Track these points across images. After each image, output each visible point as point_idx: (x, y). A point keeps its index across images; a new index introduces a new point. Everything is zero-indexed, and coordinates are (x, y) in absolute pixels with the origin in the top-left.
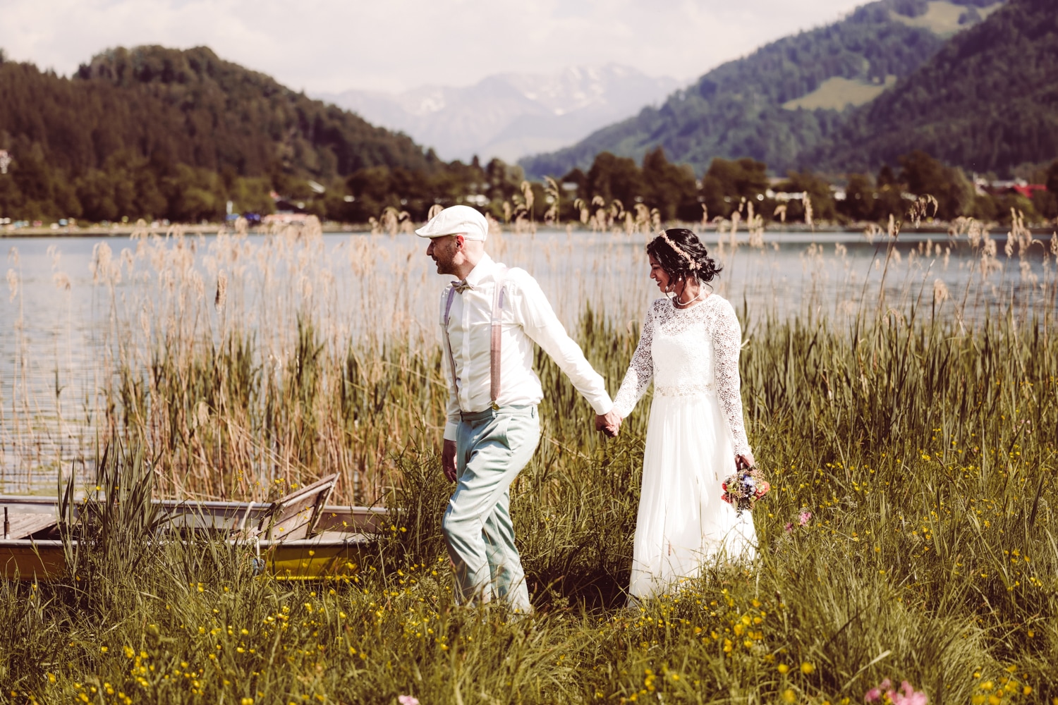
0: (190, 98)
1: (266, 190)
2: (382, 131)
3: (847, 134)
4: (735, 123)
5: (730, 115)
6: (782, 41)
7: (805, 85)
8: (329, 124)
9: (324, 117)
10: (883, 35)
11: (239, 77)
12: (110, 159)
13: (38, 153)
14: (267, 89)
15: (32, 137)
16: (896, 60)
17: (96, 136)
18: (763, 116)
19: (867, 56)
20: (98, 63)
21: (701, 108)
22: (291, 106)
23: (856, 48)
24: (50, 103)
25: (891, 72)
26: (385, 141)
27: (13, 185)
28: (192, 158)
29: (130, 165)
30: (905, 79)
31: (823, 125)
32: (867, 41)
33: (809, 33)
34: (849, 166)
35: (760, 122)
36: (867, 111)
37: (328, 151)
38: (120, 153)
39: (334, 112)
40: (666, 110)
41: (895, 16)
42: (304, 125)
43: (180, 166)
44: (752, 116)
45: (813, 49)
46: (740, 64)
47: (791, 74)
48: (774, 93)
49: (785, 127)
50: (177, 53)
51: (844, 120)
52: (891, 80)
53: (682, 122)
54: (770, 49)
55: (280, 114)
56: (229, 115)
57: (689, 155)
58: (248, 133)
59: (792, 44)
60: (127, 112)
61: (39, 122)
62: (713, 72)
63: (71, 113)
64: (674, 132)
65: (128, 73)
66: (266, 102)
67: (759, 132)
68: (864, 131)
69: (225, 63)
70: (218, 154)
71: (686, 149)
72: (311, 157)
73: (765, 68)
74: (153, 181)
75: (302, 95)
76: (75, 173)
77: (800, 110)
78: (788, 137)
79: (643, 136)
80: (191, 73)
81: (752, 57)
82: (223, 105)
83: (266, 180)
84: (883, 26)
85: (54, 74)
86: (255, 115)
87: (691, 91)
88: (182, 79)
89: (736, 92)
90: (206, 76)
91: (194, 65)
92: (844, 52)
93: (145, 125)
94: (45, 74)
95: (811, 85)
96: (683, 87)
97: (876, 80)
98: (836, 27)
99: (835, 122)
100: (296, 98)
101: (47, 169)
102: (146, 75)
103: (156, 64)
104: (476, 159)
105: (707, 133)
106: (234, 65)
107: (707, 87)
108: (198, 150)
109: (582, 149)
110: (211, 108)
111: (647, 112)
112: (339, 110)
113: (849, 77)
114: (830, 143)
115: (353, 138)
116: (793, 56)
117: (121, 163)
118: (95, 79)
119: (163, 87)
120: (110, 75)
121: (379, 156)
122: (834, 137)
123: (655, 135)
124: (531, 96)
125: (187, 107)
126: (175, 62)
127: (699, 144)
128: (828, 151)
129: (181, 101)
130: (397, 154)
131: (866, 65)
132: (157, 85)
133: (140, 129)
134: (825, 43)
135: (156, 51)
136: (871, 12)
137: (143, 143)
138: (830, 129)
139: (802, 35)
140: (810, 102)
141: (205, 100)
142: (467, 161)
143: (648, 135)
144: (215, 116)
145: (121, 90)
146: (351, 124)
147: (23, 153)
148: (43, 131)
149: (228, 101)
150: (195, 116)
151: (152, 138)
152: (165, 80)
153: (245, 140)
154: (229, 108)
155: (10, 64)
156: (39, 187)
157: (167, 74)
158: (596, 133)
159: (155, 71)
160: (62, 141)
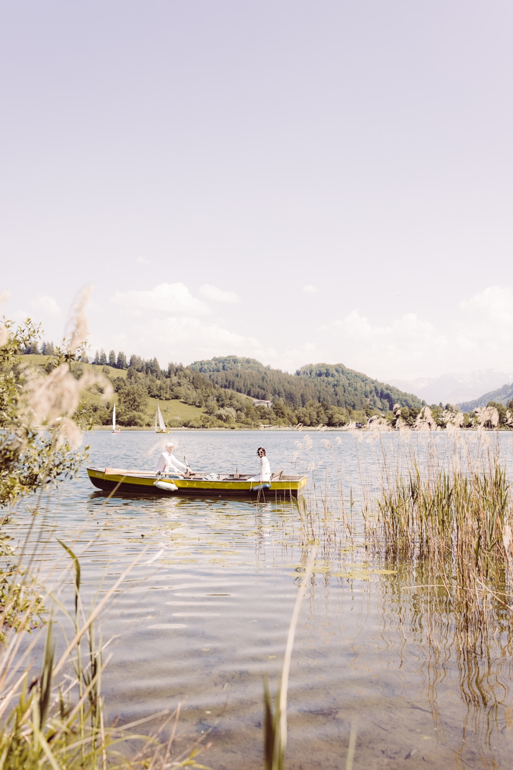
0: (336, 383)
1: (363, 415)
2: (406, 394)
8: (386, 392)
9: (384, 390)
11: (353, 375)
12: (307, 404)
13: (281, 401)
14: (364, 379)
15: (279, 396)
17: (302, 396)
20: (303, 370)
22: (372, 385)
24: (286, 384)
26: (407, 398)
27: (273, 413)
28: (336, 403)
29: (314, 406)
37: (385, 401)
38: (311, 402)
39: (388, 387)
42: (377, 393)
43: (332, 406)
50: (331, 366)
55: (368, 388)
56: (350, 388)
58: (356, 395)
60: (313, 387)
61: (282, 390)
63: (293, 387)
65: (313, 373)
66: (363, 384)
69: (348, 369)
70: (346, 403)
72: (379, 404)
74: (323, 412)
75: (376, 381)
76: (295, 409)
79: (504, 396)
80: (336, 373)
82: (348, 385)
83: (363, 412)
85: (287, 373)
86: (359, 389)
88: (333, 376)
90: (341, 374)
91: (337, 370)
93: (319, 392)
94: (285, 374)
100: (373, 382)
101: (285, 407)
102: (320, 375)
104: (441, 404)
106: (351, 370)
108: (338, 401)
110: (343, 386)
111: (506, 387)
112: (390, 386)
115: (393, 396)
117: (311, 405)
118: (302, 376)
119: (326, 378)
120: (307, 374)
121: (404, 403)
123: (510, 395)
124: (461, 381)
125: (335, 386)
126: (330, 369)
129: (333, 383)
130: (411, 403)
132: (323, 377)
133: (318, 393)
135: (323, 365)
137: (319, 399)
141: (341, 383)
142: (438, 405)
143: (506, 396)
144: (344, 388)
145: (311, 379)
146: (394, 391)
147: (276, 402)
148: (284, 394)
149: (349, 384)
150: (337, 389)
151: (322, 397)
152: (327, 376)
153: (356, 397)
154: (350, 386)
155: (273, 370)
156: (282, 413)
157: (327, 375)
158: (486, 395)
159: (323, 373)
160: (290, 398)
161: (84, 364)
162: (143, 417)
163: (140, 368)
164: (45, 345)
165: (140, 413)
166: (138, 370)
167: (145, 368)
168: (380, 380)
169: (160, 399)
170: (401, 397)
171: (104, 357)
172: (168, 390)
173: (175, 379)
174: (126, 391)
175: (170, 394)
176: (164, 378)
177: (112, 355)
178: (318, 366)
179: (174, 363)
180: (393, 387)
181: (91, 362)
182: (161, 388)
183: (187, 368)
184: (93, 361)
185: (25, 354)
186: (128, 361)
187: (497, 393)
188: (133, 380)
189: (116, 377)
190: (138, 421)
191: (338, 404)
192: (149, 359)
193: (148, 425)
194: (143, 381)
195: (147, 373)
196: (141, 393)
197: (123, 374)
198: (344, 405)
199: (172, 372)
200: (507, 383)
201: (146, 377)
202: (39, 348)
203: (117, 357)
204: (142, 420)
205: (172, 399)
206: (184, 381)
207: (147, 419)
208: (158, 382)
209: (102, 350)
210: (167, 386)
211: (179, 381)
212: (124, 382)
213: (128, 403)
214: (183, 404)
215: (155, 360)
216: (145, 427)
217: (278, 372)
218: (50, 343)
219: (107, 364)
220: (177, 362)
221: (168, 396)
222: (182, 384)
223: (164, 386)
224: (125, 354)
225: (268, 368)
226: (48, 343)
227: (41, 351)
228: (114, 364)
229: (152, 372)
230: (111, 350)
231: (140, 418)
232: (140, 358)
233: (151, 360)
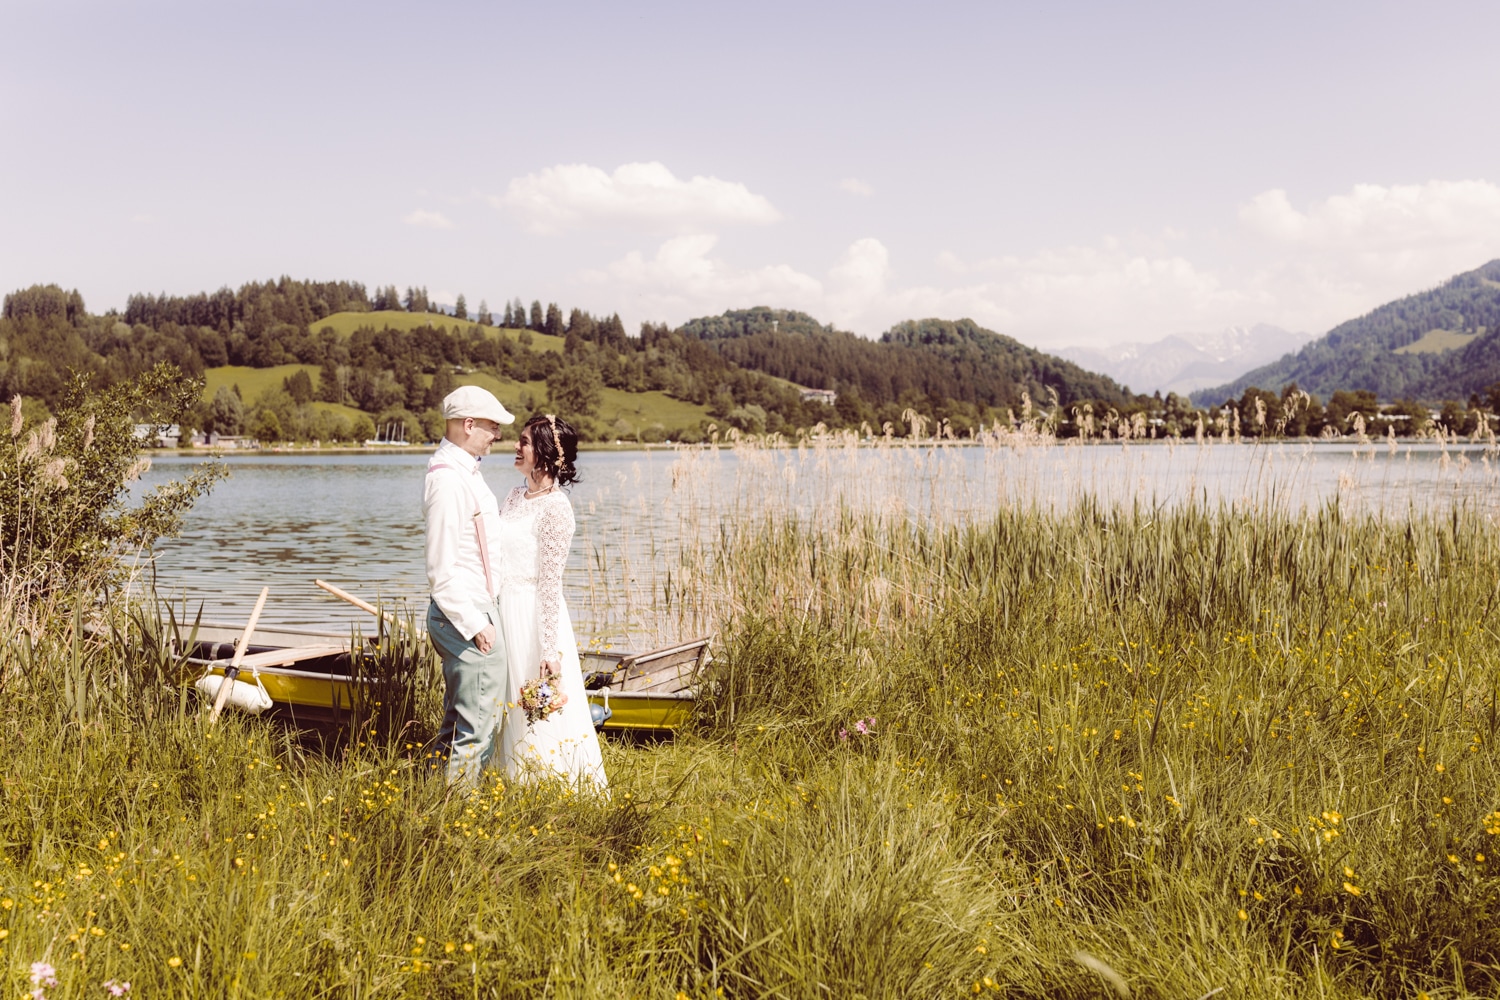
0: (957, 355)
1: (1009, 416)
2: (1091, 375)
3: (1445, 371)
4: (1355, 365)
5: (1351, 359)
6: (1393, 303)
7: (1411, 336)
8: (1053, 370)
9: (1050, 366)
10: (1475, 297)
11: (991, 339)
12: (901, 395)
13: (854, 392)
14: (1012, 347)
15: (851, 382)
16: (1486, 315)
17: (894, 380)
18: (1377, 359)
19: (1462, 312)
20: (896, 331)
21: (1329, 354)
22: (1027, 358)
23: (1453, 307)
24: (863, 358)
25: (1481, 324)
26: (1093, 382)
27: (836, 414)
28: (958, 394)
29: (915, 399)
30: (1493, 329)
31: (1425, 365)
32: (1462, 301)
33: (1415, 297)
34: (1445, 394)
35: (1375, 364)
36: (1461, 354)
37: (1052, 389)
38: (907, 392)
39: (1057, 363)
40: (1302, 356)
41: (1485, 282)
42: (1037, 373)
43: (948, 400)
44: (1368, 359)
45: (1419, 309)
46: (1360, 322)
47: (1400, 328)
48: (1387, 342)
49: (1395, 367)
50: (950, 324)
51: (1442, 361)
52: (1481, 330)
53: (1314, 365)
54: (1383, 309)
55: (1019, 364)
56: (984, 365)
57: (1319, 389)
58: (997, 378)
59: (1401, 306)
60: (915, 364)
61: (856, 371)
62: (1338, 327)
63: (877, 365)
64: (1308, 372)
65: (916, 338)
66: (1010, 356)
67: (1374, 371)
68: (1458, 368)
69: (982, 329)
70: (977, 392)
71: (1317, 385)
72: (1041, 394)
73: (1380, 324)
74: (930, 410)
75: (1035, 351)
76: (879, 406)
77: (1407, 354)
78: (1397, 374)
79: (1283, 376)
80: (958, 337)
81: (1369, 316)
82: (981, 359)
83: (1009, 409)
84: (1476, 289)
85: (866, 339)
86: (1002, 365)
87: (1321, 342)
88: (952, 341)
89: (1356, 342)
90: (968, 339)
91: (961, 332)
92: (1443, 310)
93: (927, 373)
94: (860, 340)
95: (1416, 336)
96: (1315, 340)
97: (1469, 330)
98: (1437, 292)
99: (1435, 363)
100: (1029, 352)
101: (859, 402)
102: (928, 340)
103: (935, 332)
104: (1157, 393)
105: (1333, 373)
106: (987, 331)
107: (1333, 339)
108: (962, 389)
109: (1237, 385)
110: (972, 361)
111: (1287, 358)
112: (1061, 361)
113: (1447, 329)
114: (1431, 378)
115: (1067, 379)
116: (1402, 315)
117: (909, 398)
118: (894, 343)
119: (939, 347)
120: (904, 340)
121: (1089, 392)
122: (1434, 373)
123: (1293, 375)
124: (1201, 349)
125: (955, 360)
126: (948, 330)
127: (1326, 380)
128: (1429, 384)
129: (952, 356)
130: (1102, 391)
131: (1461, 319)
132: (935, 345)
133: (923, 375)
134: (1428, 304)
135: (934, 322)
136: (1466, 279)
137: (926, 385)
138: (1431, 367)
139: (1410, 299)
140: (1415, 348)
141: (968, 355)
142: (1151, 395)
143: (1287, 375)
144: (975, 366)
145: (911, 349)
146: (1069, 370)
147: (845, 392)
148: (858, 378)
149: (984, 356)
150: (961, 367)
151: (931, 382)
152: (941, 342)
153: (995, 382)
154: (984, 361)
155: (837, 333)
156: (854, 414)
157: (942, 338)
158: (1248, 374)
159: (934, 334)
160: (871, 384)
161: (485, 327)
162: (594, 424)
163: (589, 332)
164: (411, 292)
165: (588, 418)
166: (587, 338)
167: (597, 332)
168: (1042, 350)
169: (628, 391)
170: (1082, 379)
171: (520, 313)
172: (642, 375)
173: (653, 353)
174: (561, 377)
175: (645, 381)
176: (634, 352)
177: (536, 308)
178: (925, 323)
179: (651, 323)
180: (1068, 362)
181: (497, 322)
182: (627, 370)
183: (676, 331)
184: (502, 321)
185: (376, 310)
186: (566, 320)
187: (1271, 371)
188: (575, 356)
189: (543, 350)
190: (585, 431)
191: (962, 396)
192: (605, 317)
193: (604, 439)
194: (594, 356)
195: (601, 342)
196: (589, 380)
197: (557, 344)
198: (973, 398)
199: (647, 340)
200: (1290, 351)
201: (600, 350)
202: (402, 297)
203: (545, 313)
204: (592, 430)
205: (650, 389)
206: (670, 356)
207: (601, 428)
208: (623, 359)
209: (517, 302)
210: (638, 366)
211: (662, 356)
212: (559, 359)
213: (565, 399)
214: (669, 400)
215: (616, 317)
216: (597, 444)
217: (848, 336)
218: (421, 289)
219: (528, 327)
220: (657, 321)
221: (641, 385)
222: (666, 361)
223: (633, 365)
224: (560, 307)
225: (829, 329)
226: (418, 292)
227: (404, 305)
228: (541, 324)
229: (611, 339)
230: (534, 299)
231: (587, 427)
232: (587, 315)
233: (608, 319)
